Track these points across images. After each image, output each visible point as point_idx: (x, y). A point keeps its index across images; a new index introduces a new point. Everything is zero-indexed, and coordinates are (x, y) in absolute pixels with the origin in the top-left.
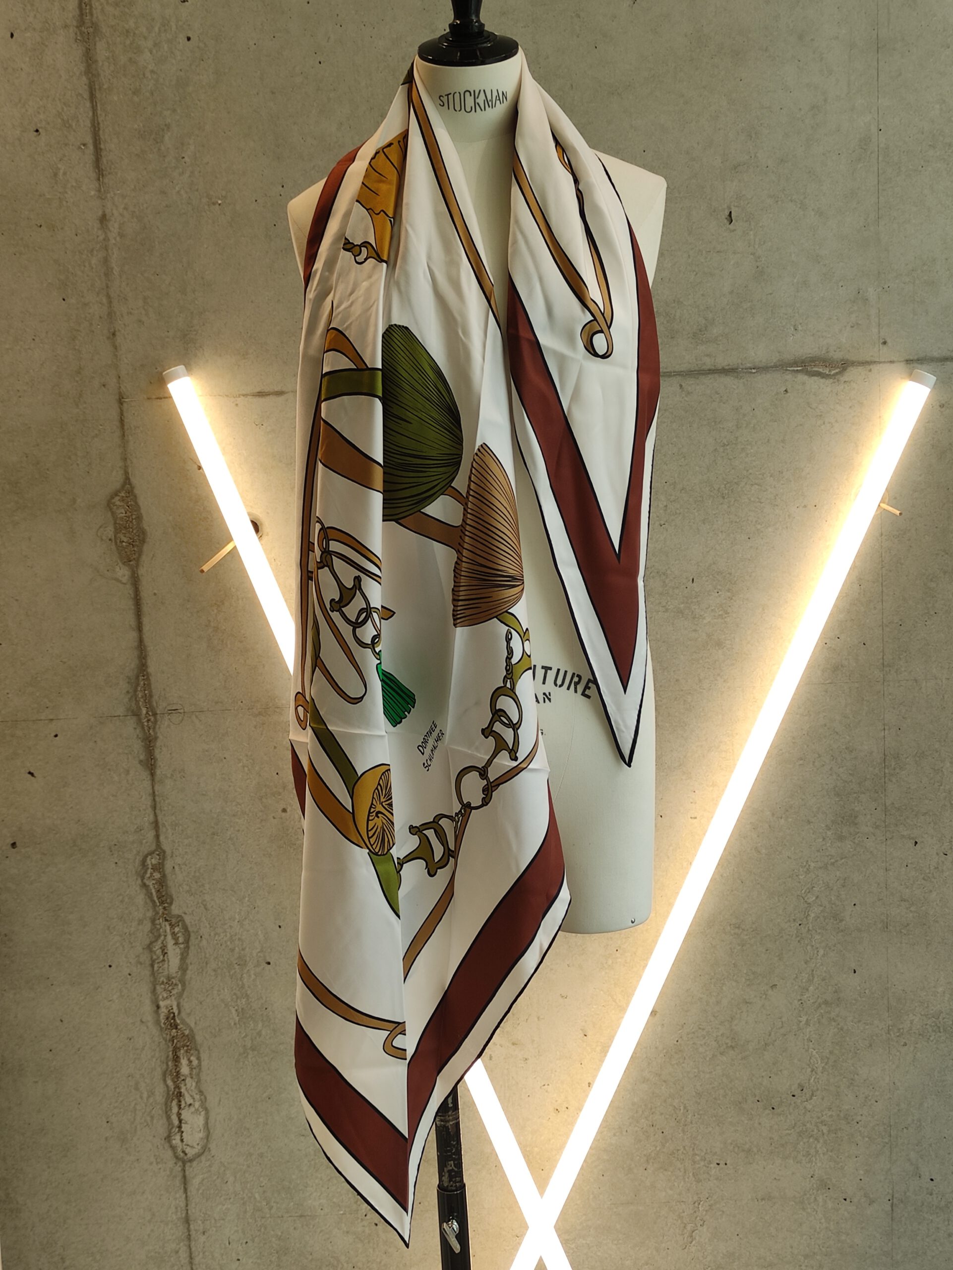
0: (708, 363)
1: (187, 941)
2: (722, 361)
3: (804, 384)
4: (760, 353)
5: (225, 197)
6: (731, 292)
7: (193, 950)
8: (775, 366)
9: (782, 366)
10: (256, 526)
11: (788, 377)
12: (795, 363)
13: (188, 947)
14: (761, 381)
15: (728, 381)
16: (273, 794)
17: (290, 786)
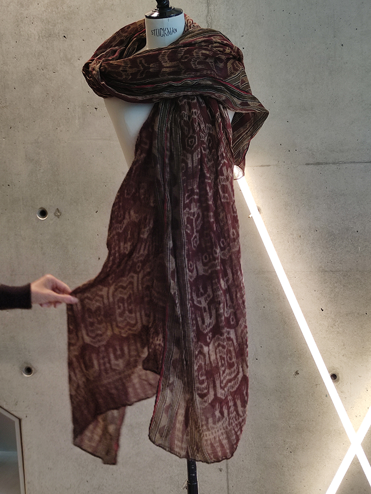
10: (259, 209)
16: (260, 301)
17: (267, 299)
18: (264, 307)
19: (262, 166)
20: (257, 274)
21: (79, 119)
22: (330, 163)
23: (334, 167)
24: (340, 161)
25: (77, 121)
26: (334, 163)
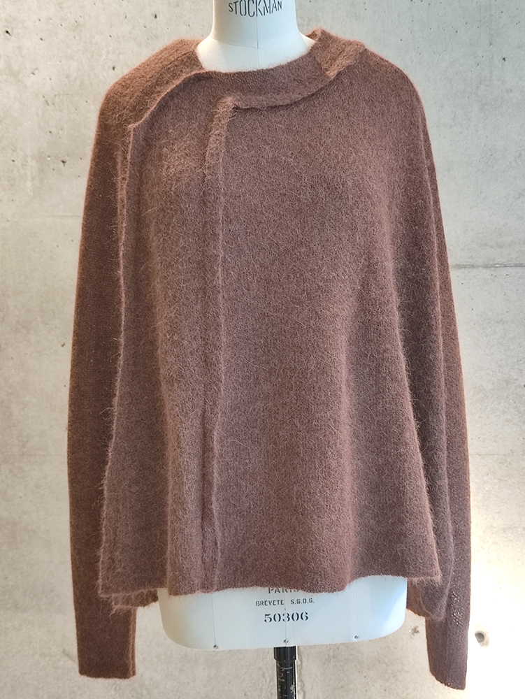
21: (33, 179)
22: (478, 266)
23: (486, 273)
24: (496, 262)
25: (29, 184)
26: (486, 266)
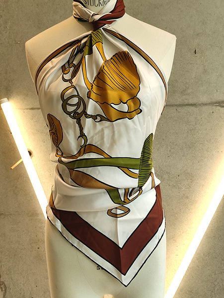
0: (186, 102)
1: (5, 290)
2: (191, 102)
3: (219, 110)
4: (204, 99)
5: (21, 41)
6: (195, 78)
7: (7, 293)
8: (210, 104)
9: (212, 104)
10: (30, 153)
11: (214, 107)
12: (216, 103)
13: (6, 292)
14: (204, 108)
15: (193, 108)
16: (35, 243)
17: (41, 240)
18: (38, 248)
19: (32, 109)
20: (31, 216)
